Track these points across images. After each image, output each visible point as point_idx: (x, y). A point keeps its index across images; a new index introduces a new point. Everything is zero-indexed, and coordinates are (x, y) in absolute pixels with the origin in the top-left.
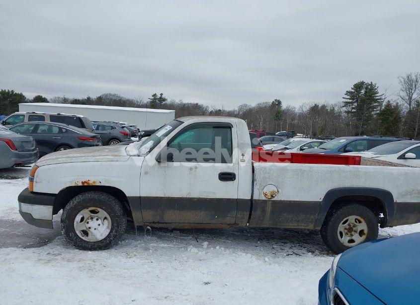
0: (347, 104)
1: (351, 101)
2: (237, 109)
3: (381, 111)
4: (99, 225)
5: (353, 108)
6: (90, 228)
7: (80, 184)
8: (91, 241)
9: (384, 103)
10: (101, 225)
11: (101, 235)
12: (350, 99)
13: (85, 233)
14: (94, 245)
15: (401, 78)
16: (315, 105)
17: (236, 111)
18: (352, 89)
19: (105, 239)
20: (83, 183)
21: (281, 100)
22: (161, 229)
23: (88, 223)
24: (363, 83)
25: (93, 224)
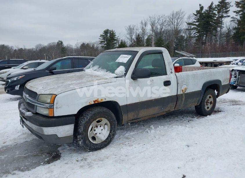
0: (101, 42)
1: (103, 40)
2: (34, 47)
3: (119, 45)
4: (102, 130)
5: (105, 45)
6: (96, 134)
7: (93, 103)
8: (99, 143)
9: (120, 42)
10: (103, 129)
11: (105, 137)
12: (103, 39)
13: (94, 138)
14: (102, 145)
15: (126, 27)
16: (83, 43)
17: (34, 49)
18: (103, 33)
19: (107, 139)
20: (94, 101)
21: (62, 41)
22: (136, 123)
23: (95, 130)
24: (108, 30)
25: (98, 130)
